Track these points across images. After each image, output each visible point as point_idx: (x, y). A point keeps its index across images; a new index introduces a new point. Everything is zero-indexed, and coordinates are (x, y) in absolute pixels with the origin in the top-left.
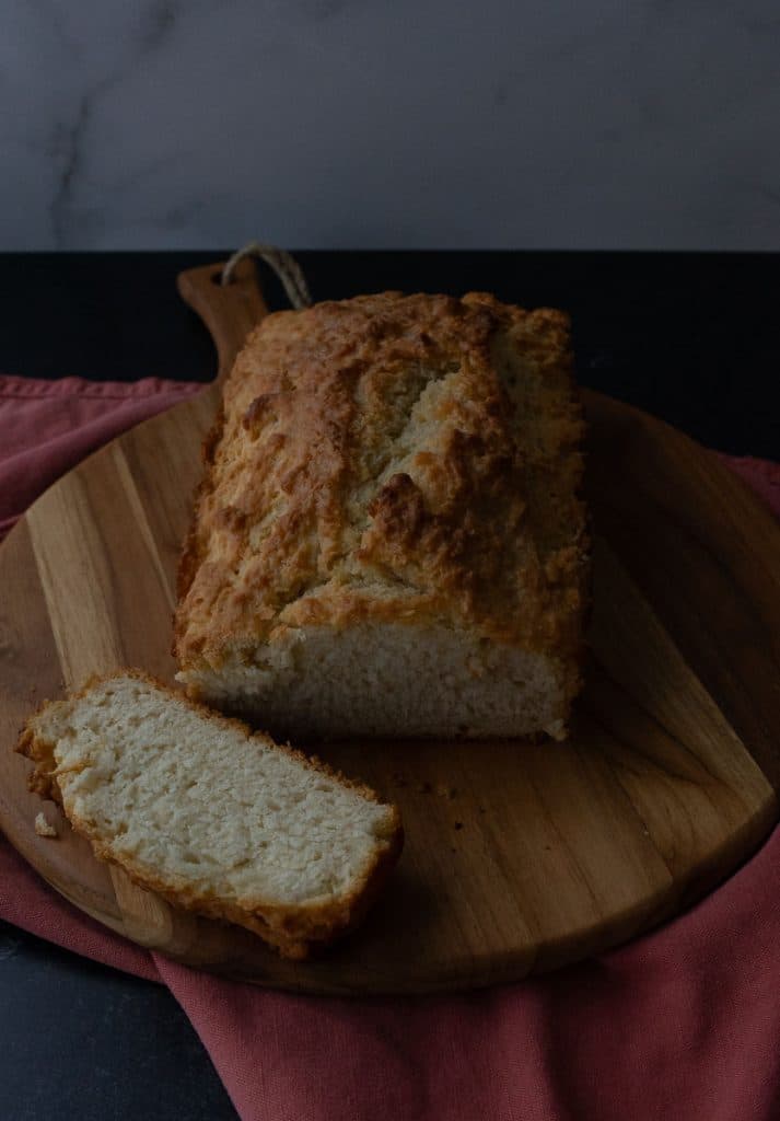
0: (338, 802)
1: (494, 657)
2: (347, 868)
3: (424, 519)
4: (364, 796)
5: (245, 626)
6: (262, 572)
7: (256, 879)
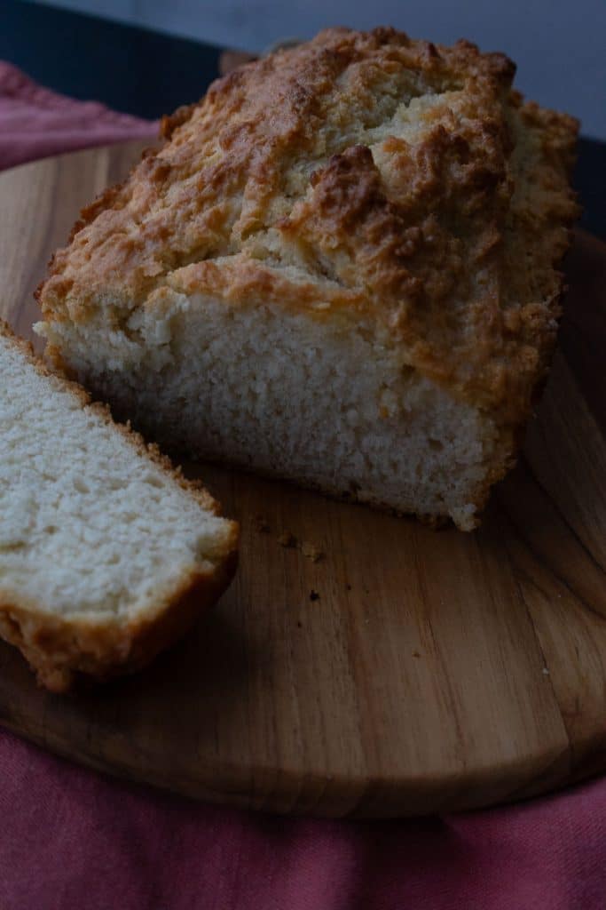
0: (164, 501)
1: (414, 396)
2: (146, 584)
3: (374, 199)
4: (200, 503)
5: (122, 277)
6: (164, 224)
7: (22, 569)
